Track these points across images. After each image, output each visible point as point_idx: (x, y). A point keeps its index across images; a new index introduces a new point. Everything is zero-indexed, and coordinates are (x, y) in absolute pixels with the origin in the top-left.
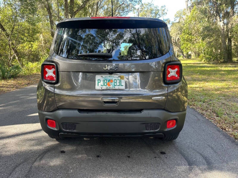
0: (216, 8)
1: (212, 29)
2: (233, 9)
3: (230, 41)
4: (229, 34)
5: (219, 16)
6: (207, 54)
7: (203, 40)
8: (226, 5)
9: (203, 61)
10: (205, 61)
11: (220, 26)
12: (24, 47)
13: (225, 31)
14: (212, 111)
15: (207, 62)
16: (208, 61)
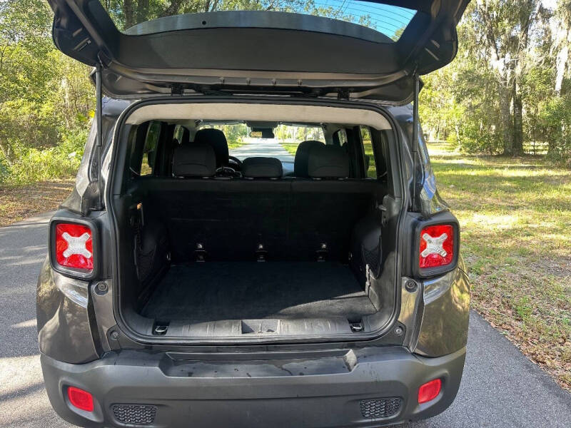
0: (488, 28)
1: (479, 77)
2: (526, 31)
3: (518, 105)
4: (518, 88)
5: (495, 47)
6: (467, 135)
7: (459, 101)
8: (510, 20)
9: (457, 149)
10: (461, 150)
11: (497, 69)
12: (19, 107)
13: (508, 82)
14: (503, 303)
15: (467, 154)
16: (468, 152)
